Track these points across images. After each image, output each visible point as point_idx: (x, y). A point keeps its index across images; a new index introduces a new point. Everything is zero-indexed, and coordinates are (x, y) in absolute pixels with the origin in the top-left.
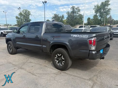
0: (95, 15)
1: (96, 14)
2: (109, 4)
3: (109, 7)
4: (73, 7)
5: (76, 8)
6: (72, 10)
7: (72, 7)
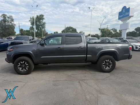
0: (31, 27)
1: (33, 26)
2: (44, 19)
3: (44, 21)
4: (4, 15)
5: (8, 17)
6: (2, 18)
7: (2, 15)
